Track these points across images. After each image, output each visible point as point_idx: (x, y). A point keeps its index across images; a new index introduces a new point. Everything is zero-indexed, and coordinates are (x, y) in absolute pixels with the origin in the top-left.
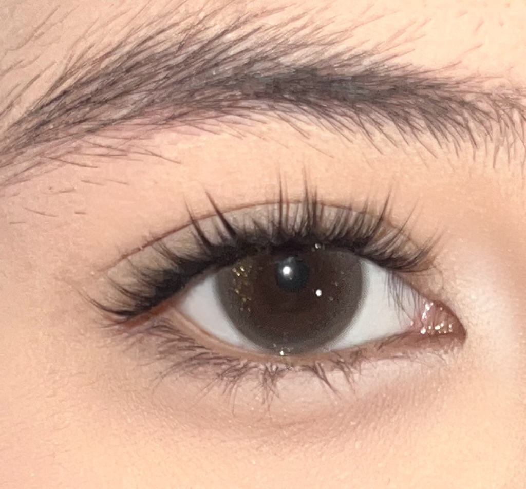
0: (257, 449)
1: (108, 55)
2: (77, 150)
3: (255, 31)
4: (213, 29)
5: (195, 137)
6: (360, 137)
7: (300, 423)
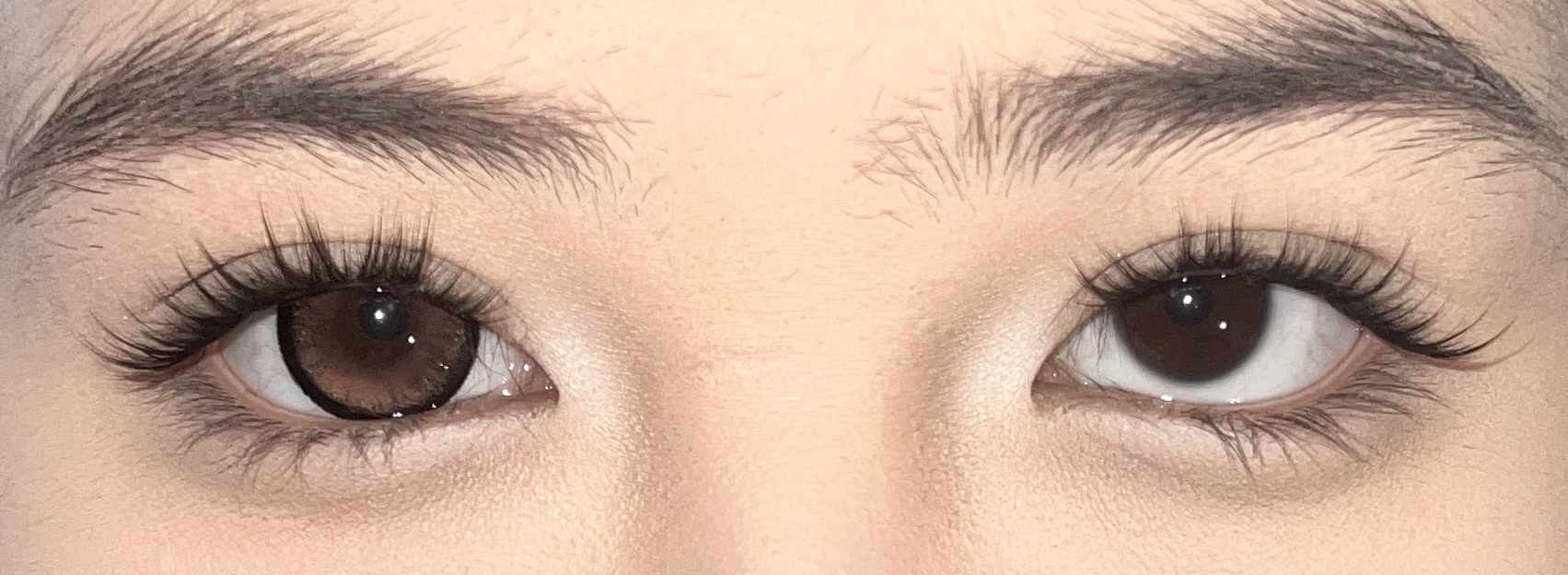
0: (304, 529)
2: (86, 174)
3: (268, 36)
5: (204, 161)
6: (391, 165)
7: (351, 500)
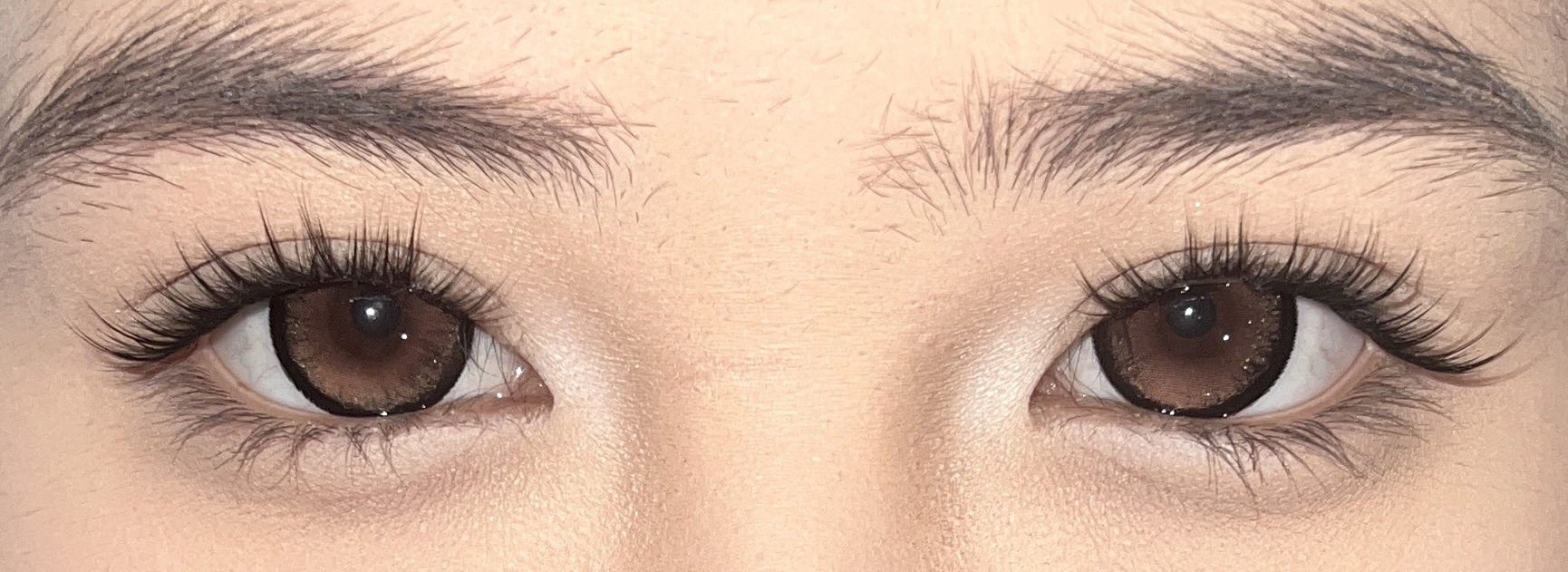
1: (104, 54)
2: (76, 167)
4: (216, 26)
5: (197, 158)
6: (388, 165)
